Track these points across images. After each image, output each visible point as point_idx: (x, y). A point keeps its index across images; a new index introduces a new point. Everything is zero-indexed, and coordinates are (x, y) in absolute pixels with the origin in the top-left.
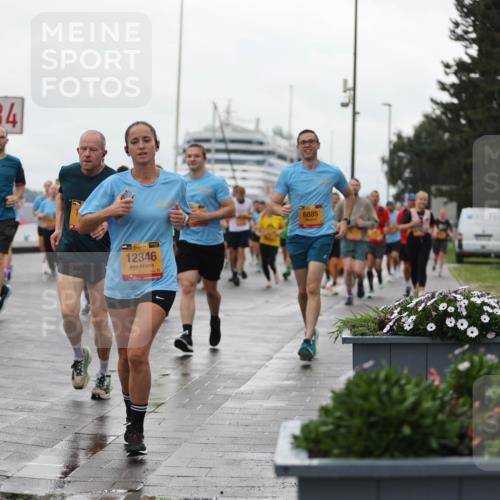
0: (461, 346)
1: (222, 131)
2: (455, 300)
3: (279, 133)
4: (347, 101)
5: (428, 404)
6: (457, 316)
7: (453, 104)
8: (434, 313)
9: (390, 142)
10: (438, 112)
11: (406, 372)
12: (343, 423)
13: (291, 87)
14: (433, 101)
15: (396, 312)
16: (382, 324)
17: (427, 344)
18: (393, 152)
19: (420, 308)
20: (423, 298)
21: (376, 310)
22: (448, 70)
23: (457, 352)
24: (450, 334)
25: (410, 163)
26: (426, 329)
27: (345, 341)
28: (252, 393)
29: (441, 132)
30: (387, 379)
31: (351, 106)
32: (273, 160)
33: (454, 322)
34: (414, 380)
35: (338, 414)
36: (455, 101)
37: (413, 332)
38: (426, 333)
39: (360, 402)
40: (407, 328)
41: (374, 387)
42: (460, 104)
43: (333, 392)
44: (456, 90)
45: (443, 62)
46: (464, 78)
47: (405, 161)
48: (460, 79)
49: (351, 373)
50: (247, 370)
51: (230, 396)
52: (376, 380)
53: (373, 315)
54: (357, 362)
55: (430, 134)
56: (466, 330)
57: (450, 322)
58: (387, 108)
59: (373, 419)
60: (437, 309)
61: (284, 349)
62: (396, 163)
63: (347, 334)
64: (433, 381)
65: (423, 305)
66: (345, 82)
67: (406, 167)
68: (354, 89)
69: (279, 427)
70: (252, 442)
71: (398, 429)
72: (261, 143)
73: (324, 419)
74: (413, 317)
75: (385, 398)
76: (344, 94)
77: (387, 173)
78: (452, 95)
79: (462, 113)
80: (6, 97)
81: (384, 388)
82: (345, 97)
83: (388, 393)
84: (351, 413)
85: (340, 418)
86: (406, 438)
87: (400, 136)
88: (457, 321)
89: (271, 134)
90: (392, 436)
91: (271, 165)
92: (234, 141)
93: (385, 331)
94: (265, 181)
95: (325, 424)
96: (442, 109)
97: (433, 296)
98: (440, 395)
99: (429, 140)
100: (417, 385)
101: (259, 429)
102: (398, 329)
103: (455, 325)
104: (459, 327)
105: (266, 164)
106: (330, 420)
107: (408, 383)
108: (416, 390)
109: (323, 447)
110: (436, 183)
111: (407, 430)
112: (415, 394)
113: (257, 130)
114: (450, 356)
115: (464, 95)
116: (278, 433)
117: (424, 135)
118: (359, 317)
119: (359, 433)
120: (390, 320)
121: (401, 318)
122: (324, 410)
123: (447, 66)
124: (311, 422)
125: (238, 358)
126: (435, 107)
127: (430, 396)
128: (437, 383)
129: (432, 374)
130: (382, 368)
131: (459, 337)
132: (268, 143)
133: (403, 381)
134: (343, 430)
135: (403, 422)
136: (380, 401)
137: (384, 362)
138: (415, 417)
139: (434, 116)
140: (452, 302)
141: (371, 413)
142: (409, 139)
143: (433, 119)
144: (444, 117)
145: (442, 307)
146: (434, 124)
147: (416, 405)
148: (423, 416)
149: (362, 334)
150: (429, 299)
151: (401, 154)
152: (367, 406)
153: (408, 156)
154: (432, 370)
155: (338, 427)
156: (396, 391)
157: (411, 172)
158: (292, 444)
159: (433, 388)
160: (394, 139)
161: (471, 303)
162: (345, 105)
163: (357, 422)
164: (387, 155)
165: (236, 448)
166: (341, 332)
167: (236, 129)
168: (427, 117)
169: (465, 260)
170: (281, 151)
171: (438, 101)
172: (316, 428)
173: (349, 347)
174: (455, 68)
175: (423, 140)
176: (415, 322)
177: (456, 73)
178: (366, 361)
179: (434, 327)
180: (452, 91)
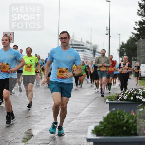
0: (141, 104)
1: (71, 42)
2: (139, 91)
3: (88, 42)
4: (107, 33)
5: (131, 121)
6: (139, 95)
7: (138, 34)
8: (133, 94)
9: (120, 45)
10: (134, 36)
11: (124, 111)
12: (106, 126)
13: (91, 29)
14: (132, 33)
15: (122, 94)
16: (118, 98)
17: (131, 104)
18: (121, 48)
19: (129, 93)
20: (129, 90)
21: (116, 94)
22: (137, 24)
23: (139, 106)
24: (137, 101)
25: (126, 51)
26: (130, 99)
27: (107, 102)
28: (80, 118)
29: (135, 42)
30: (119, 113)
31: (109, 34)
32: (86, 50)
33: (138, 97)
34: (127, 114)
35: (105, 124)
36: (139, 33)
37: (127, 100)
38: (130, 100)
39: (111, 120)
40: (125, 99)
41: (115, 116)
42: (140, 34)
43: (103, 117)
44: (139, 30)
45: (135, 22)
46: (141, 26)
47: (124, 50)
48: (140, 26)
49: (109, 112)
50: (79, 111)
51: (74, 119)
52: (116, 114)
53: (115, 95)
54: (110, 109)
55: (131, 43)
56: (142, 99)
57: (137, 97)
58: (119, 35)
59: (115, 125)
60: (133, 93)
61: (89, 105)
62: (122, 51)
63: (108, 100)
64: (132, 114)
65: (130, 92)
66: (107, 27)
67: (125, 52)
68: (110, 29)
69: (88, 127)
70: (80, 132)
71: (122, 128)
72: (83, 45)
73: (101, 125)
74: (127, 96)
75: (118, 119)
76: (107, 31)
77: (119, 54)
78: (138, 31)
79: (141, 36)
80: (8, 32)
81: (118, 116)
82: (107, 32)
83: (119, 117)
84: (109, 123)
85: (106, 125)
86: (125, 130)
87: (123, 43)
88: (139, 97)
89: (85, 43)
90: (120, 130)
91: (85, 52)
92: (75, 45)
93: (119, 100)
94: (84, 56)
95: (101, 126)
96: (135, 35)
97: (132, 89)
98: (134, 118)
99: (131, 44)
100: (128, 115)
101: (82, 128)
102: (122, 99)
103: (139, 98)
104: (140, 98)
105: (84, 51)
106: (103, 125)
107: (125, 115)
108: (127, 117)
109: (101, 133)
110: (133, 57)
111: (125, 128)
112: (127, 118)
113: (82, 41)
114: (137, 107)
115: (141, 31)
116: (88, 129)
117: (130, 43)
118: (111, 96)
119: (111, 129)
120: (120, 96)
121: (123, 96)
122: (101, 123)
123: (136, 23)
124: (97, 126)
125: (76, 108)
126: (133, 35)
127: (131, 119)
128: (133, 115)
129: (132, 112)
130: (117, 110)
131: (140, 101)
132: (85, 46)
133: (124, 114)
134: (106, 128)
135: (124, 126)
136: (117, 120)
137: (118, 109)
138: (127, 124)
139: (133, 37)
140: (138, 91)
141: (114, 123)
142: (125, 44)
143: (132, 38)
144: (135, 38)
145: (135, 93)
146: (133, 40)
147: (127, 121)
148: (129, 124)
149: (112, 101)
150: (131, 90)
151: (123, 48)
152: (113, 121)
153: (125, 49)
154: (132, 111)
155: (105, 127)
156: (121, 117)
157: (126, 54)
158: (92, 132)
159: (132, 116)
160: (121, 44)
161: (143, 92)
162: (107, 34)
163: (110, 126)
164: (119, 49)
165: (76, 134)
166: (106, 100)
167: (75, 41)
168: (131, 38)
169: (142, 79)
170: (89, 47)
171: (134, 33)
172: (99, 128)
173: (108, 104)
174: (138, 23)
175: (129, 44)
176: (127, 97)
177: (139, 25)
178: (113, 108)
179: (133, 99)
180: (138, 30)
